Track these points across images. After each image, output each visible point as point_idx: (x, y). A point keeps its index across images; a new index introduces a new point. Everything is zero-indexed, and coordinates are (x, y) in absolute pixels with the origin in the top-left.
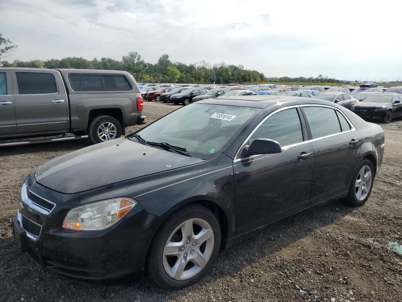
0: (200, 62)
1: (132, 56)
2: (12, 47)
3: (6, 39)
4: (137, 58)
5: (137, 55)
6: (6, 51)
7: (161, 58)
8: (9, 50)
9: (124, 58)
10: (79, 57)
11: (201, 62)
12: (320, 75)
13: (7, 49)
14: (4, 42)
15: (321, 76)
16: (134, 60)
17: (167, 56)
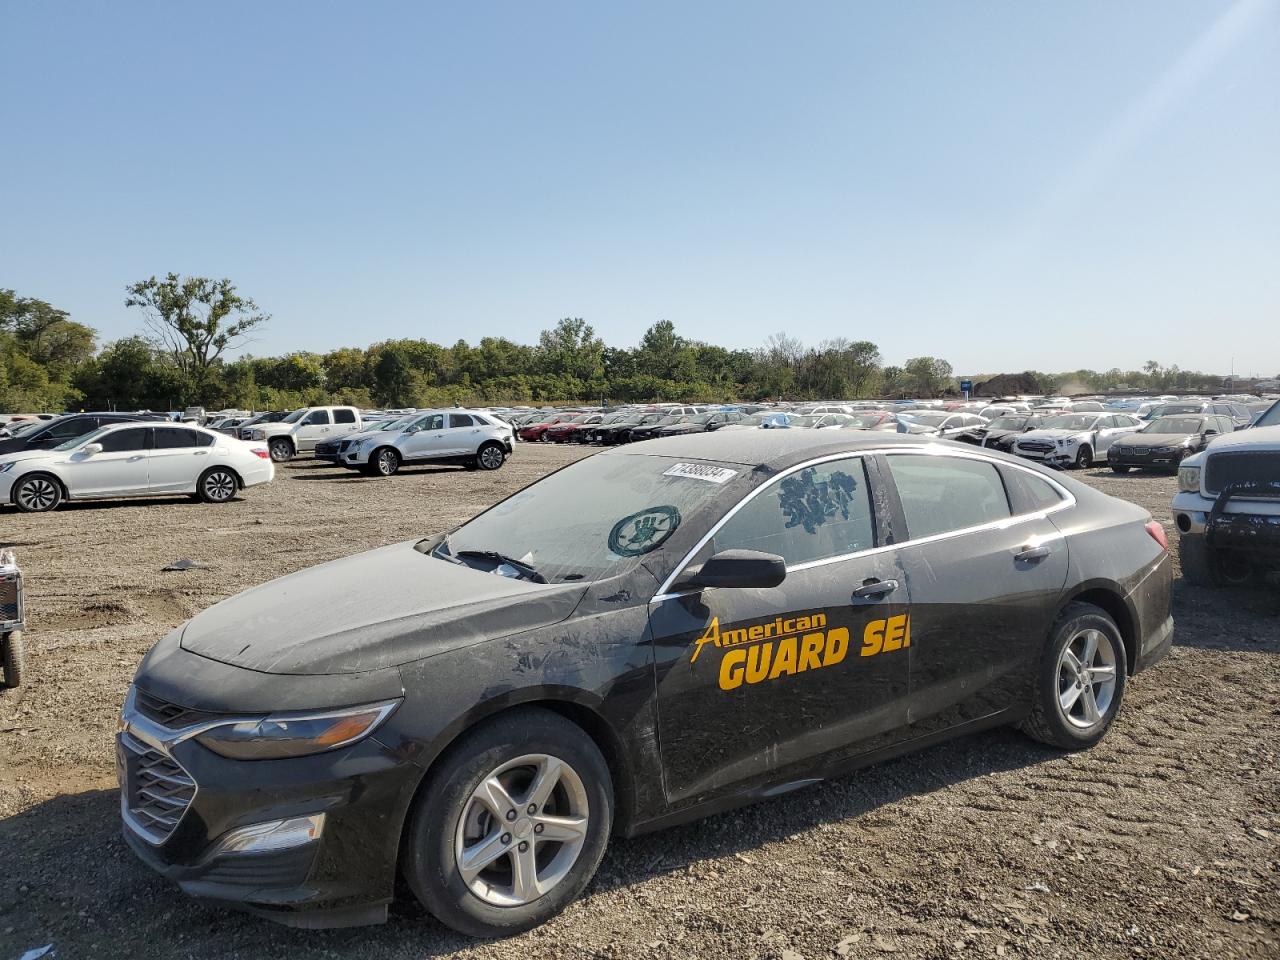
0: (771, 338)
1: (569, 329)
2: (258, 319)
3: (245, 298)
4: (582, 334)
5: (583, 328)
6: (241, 331)
7: (650, 332)
8: (248, 328)
9: (545, 337)
10: (417, 339)
11: (775, 337)
12: (1150, 362)
13: (242, 325)
14: (237, 307)
15: (1152, 365)
16: (575, 342)
17: (669, 326)
